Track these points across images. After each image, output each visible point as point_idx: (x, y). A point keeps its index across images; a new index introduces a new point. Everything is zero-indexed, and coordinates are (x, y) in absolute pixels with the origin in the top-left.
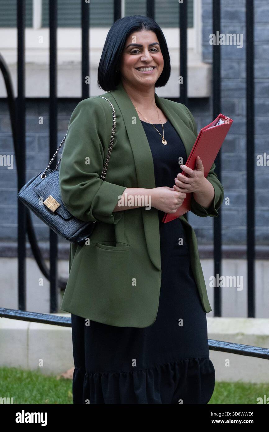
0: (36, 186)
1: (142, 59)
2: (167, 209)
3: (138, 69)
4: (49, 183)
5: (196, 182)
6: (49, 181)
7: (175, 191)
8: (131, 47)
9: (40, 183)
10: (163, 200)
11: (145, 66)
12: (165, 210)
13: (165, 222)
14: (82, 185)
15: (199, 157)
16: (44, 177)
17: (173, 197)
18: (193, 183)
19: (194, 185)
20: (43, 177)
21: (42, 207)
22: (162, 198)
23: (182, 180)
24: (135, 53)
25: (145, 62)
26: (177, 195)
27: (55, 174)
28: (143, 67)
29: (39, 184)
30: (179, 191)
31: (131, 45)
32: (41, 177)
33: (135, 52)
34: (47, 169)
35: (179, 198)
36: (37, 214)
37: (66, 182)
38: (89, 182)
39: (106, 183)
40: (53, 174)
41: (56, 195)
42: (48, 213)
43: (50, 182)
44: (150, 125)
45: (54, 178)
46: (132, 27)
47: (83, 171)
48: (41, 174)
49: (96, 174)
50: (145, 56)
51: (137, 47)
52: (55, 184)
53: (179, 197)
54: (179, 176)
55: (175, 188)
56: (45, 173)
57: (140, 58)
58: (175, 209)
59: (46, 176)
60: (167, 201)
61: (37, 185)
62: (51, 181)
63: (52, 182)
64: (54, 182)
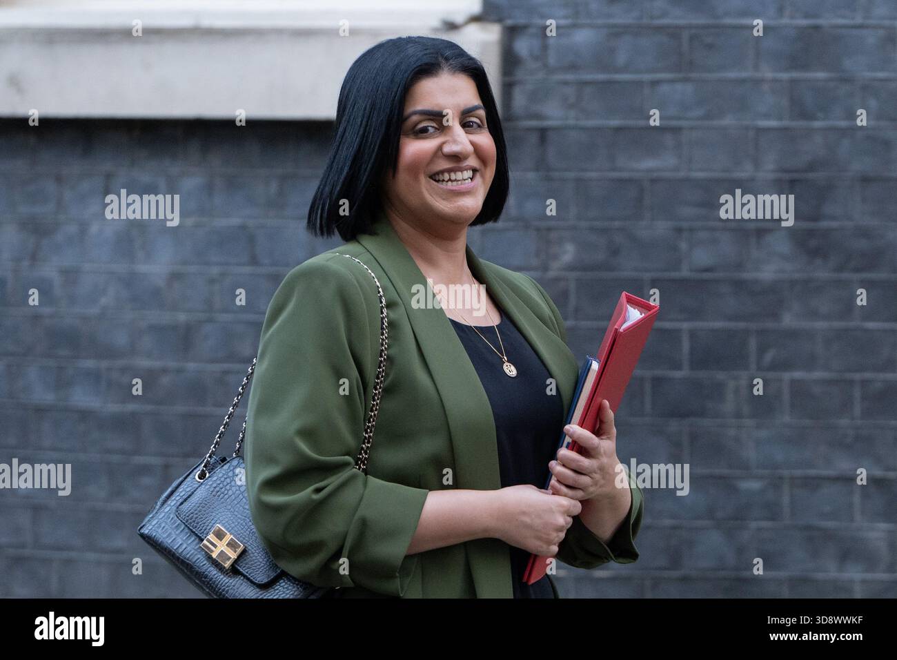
0: (182, 503)
1: (447, 149)
2: (538, 543)
3: (435, 177)
4: (214, 493)
5: (602, 469)
6: (215, 488)
7: (553, 494)
8: (415, 118)
9: (193, 493)
10: (527, 520)
11: (455, 167)
12: (532, 544)
13: (532, 581)
14: (318, 490)
15: (607, 403)
16: (202, 476)
17: (554, 512)
18: (596, 473)
19: (597, 476)
20: (200, 478)
21: (199, 556)
22: (524, 513)
23: (574, 466)
24: (421, 133)
25: (457, 158)
26: (562, 506)
27: (232, 468)
28: (449, 171)
29: (190, 496)
30: (565, 496)
31: (415, 113)
32: (197, 477)
33: (425, 130)
34: (210, 457)
35: (567, 513)
36: (188, 575)
37: (272, 484)
38: (333, 481)
39: (373, 481)
40: (224, 467)
41: (233, 523)
42: (213, 572)
43: (218, 489)
44: (469, 328)
45: (229, 477)
46: (417, 67)
47: (317, 454)
48: (195, 471)
49: (348, 458)
50: (455, 142)
51: (431, 117)
52: (230, 493)
53: (569, 510)
54: (564, 456)
55: (553, 488)
56: (205, 466)
57: (440, 148)
58: (555, 544)
59: (209, 473)
60: (537, 522)
61: (185, 500)
62: (221, 485)
63: (223, 490)
64: (228, 487)
